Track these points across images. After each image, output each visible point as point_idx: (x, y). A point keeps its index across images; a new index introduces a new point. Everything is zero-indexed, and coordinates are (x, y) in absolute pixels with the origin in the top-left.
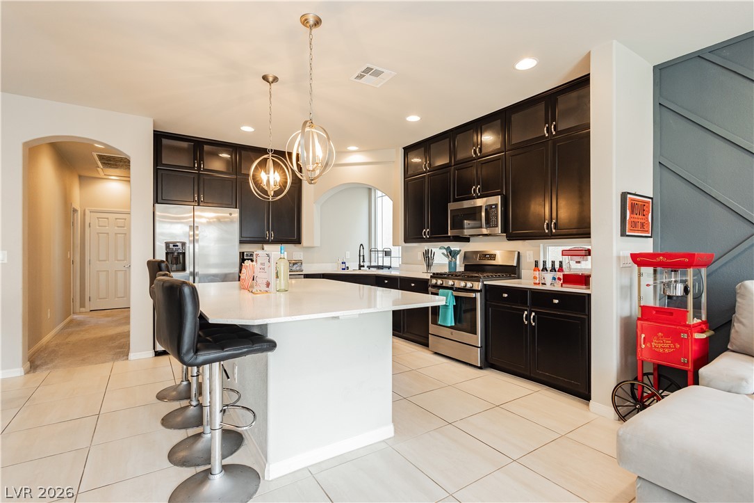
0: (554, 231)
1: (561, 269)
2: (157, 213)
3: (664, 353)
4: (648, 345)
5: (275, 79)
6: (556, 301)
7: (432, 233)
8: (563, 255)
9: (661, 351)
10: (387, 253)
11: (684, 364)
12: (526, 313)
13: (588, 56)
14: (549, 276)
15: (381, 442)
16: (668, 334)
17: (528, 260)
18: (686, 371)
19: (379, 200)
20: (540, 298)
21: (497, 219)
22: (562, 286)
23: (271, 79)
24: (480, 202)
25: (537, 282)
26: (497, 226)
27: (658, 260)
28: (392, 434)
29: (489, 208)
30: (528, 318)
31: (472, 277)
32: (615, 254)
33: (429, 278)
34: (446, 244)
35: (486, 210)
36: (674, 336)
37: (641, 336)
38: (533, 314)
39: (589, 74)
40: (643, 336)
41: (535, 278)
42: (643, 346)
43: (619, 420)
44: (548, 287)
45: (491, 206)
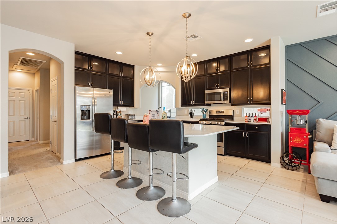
0: (251, 102)
1: (256, 116)
2: (77, 92)
3: (298, 143)
4: (293, 141)
5: (152, 34)
6: (257, 128)
7: (195, 102)
8: (258, 111)
9: (297, 142)
10: (169, 111)
11: (305, 146)
12: (244, 133)
13: (270, 40)
14: (252, 119)
15: (215, 183)
16: (299, 137)
17: (237, 113)
18: (306, 149)
19: (163, 88)
20: (250, 127)
21: (228, 97)
22: (258, 122)
23: (150, 34)
24: (221, 90)
25: (247, 121)
26: (228, 100)
27: (297, 112)
28: (218, 180)
29: (225, 93)
30: (245, 134)
31: (218, 120)
32: (280, 111)
33: (199, 121)
34: (203, 107)
35: (223, 94)
36: (302, 137)
37: (290, 138)
38: (247, 133)
39: (270, 45)
40: (291, 138)
41: (246, 120)
42: (291, 141)
43: (282, 168)
44: (252, 123)
45: (225, 92)
